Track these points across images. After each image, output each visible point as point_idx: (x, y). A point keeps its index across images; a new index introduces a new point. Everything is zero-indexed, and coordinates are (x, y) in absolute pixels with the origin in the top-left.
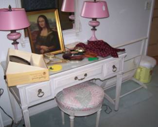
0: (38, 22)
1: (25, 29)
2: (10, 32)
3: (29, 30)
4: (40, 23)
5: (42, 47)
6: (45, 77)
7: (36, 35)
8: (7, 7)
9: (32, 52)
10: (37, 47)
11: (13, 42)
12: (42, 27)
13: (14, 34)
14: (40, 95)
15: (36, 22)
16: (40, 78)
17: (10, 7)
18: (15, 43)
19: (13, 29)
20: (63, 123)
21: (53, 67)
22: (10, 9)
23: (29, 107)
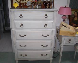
0: (74, 14)
1: (68, 15)
2: (63, 16)
3: (70, 16)
4: (75, 15)
5: (74, 24)
6: (74, 35)
7: (72, 19)
8: (64, 6)
9: (69, 25)
10: (72, 24)
11: (63, 19)
12: (76, 16)
13: (65, 17)
14: (69, 42)
15: (73, 14)
16: (72, 35)
17: (65, 6)
18: (64, 20)
19: (64, 15)
20: (74, 58)
21: (77, 32)
22: (65, 7)
23: (64, 45)
